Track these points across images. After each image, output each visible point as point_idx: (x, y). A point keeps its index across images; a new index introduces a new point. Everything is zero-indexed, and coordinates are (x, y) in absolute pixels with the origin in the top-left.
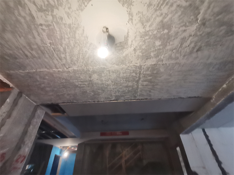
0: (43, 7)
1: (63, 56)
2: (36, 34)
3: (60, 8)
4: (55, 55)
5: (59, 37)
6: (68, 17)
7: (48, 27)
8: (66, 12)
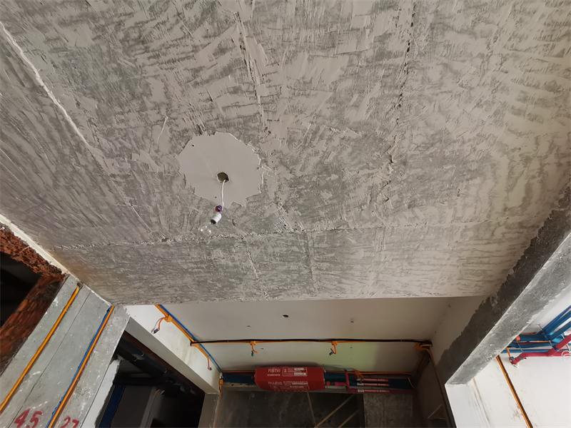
0: (114, 151)
1: (154, 220)
2: (106, 190)
3: (141, 151)
4: (140, 218)
5: (144, 192)
6: (156, 163)
7: (125, 178)
8: (152, 157)
